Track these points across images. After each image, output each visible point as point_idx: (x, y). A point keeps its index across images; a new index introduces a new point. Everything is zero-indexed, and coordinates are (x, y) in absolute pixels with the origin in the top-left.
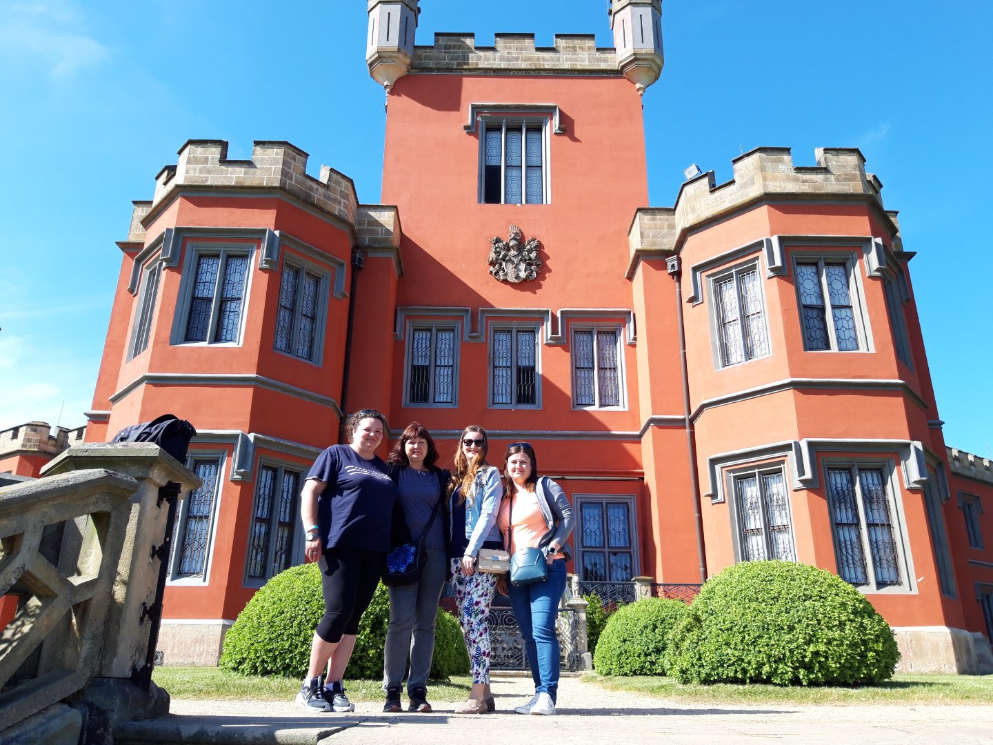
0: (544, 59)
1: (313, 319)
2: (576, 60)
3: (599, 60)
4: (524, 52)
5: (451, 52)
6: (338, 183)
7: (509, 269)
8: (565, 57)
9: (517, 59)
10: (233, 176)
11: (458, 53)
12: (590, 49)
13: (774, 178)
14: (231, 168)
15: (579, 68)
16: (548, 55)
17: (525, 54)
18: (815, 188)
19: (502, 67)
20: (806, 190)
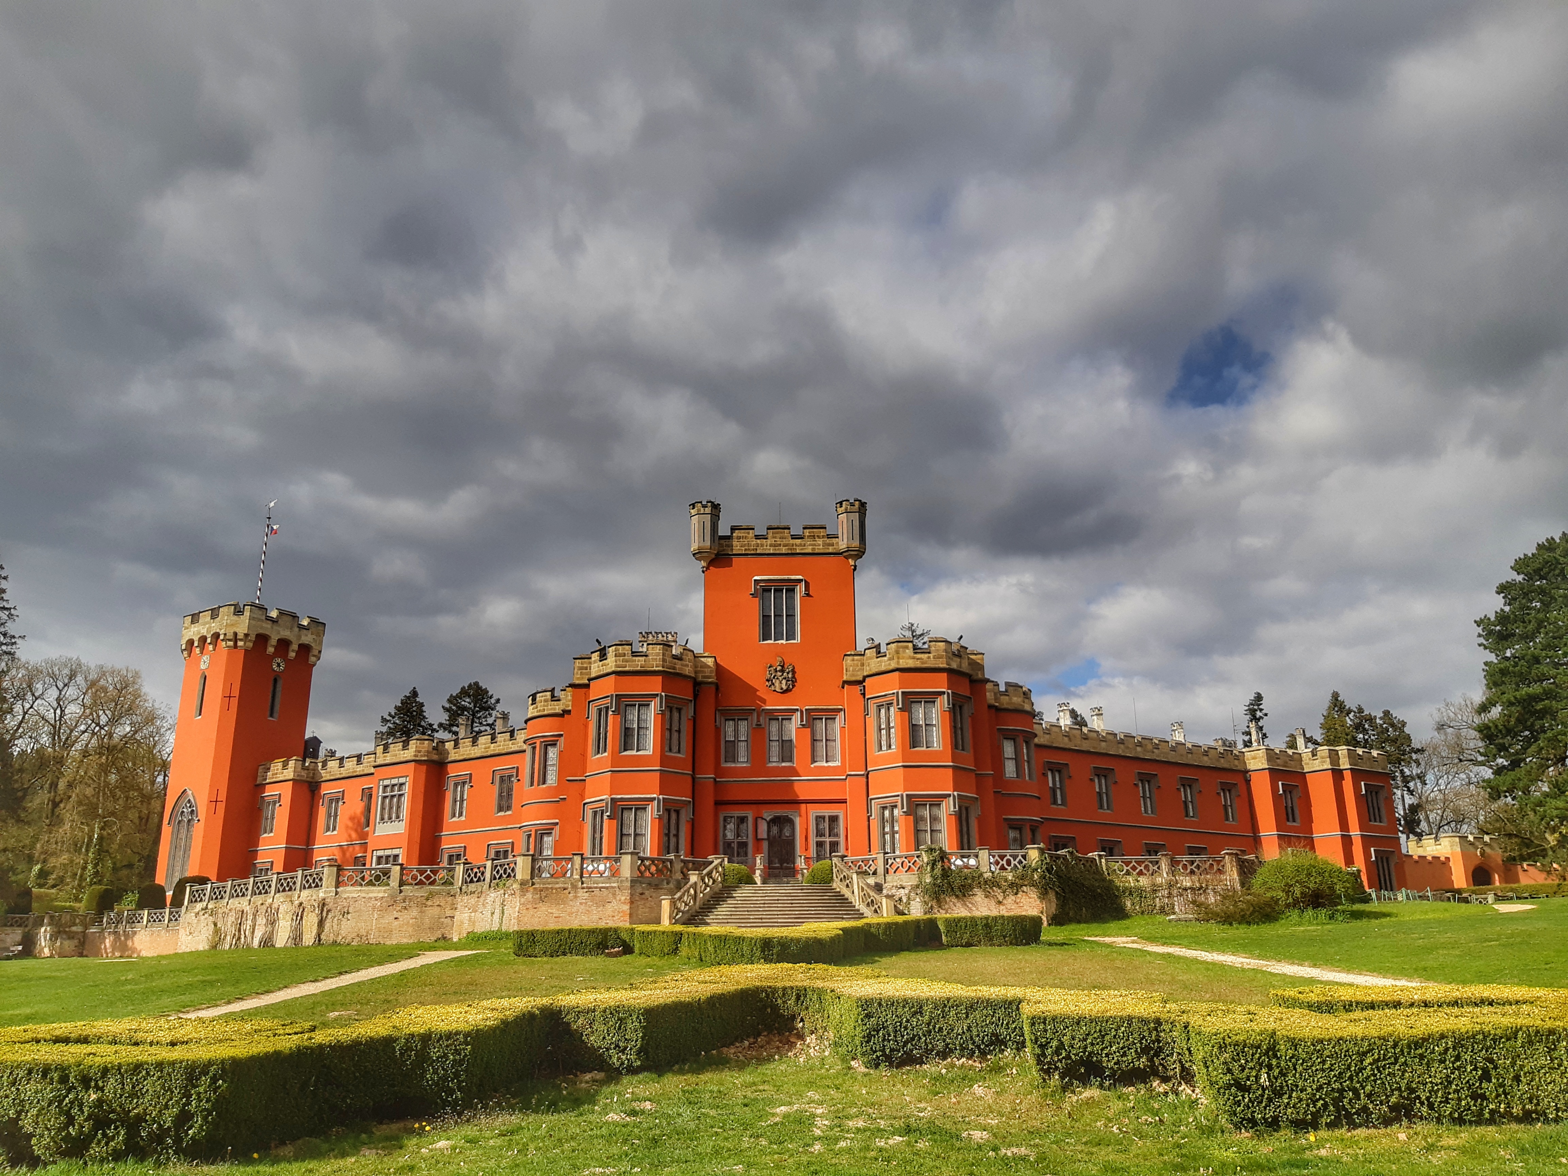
0: (796, 545)
1: (679, 731)
2: (815, 545)
3: (829, 545)
5: (740, 542)
6: (687, 655)
7: (777, 684)
8: (809, 542)
9: (780, 545)
10: (639, 663)
11: (745, 542)
12: (823, 537)
13: (903, 658)
14: (637, 658)
15: (817, 551)
16: (798, 541)
17: (785, 541)
18: (923, 663)
19: (772, 552)
20: (918, 664)
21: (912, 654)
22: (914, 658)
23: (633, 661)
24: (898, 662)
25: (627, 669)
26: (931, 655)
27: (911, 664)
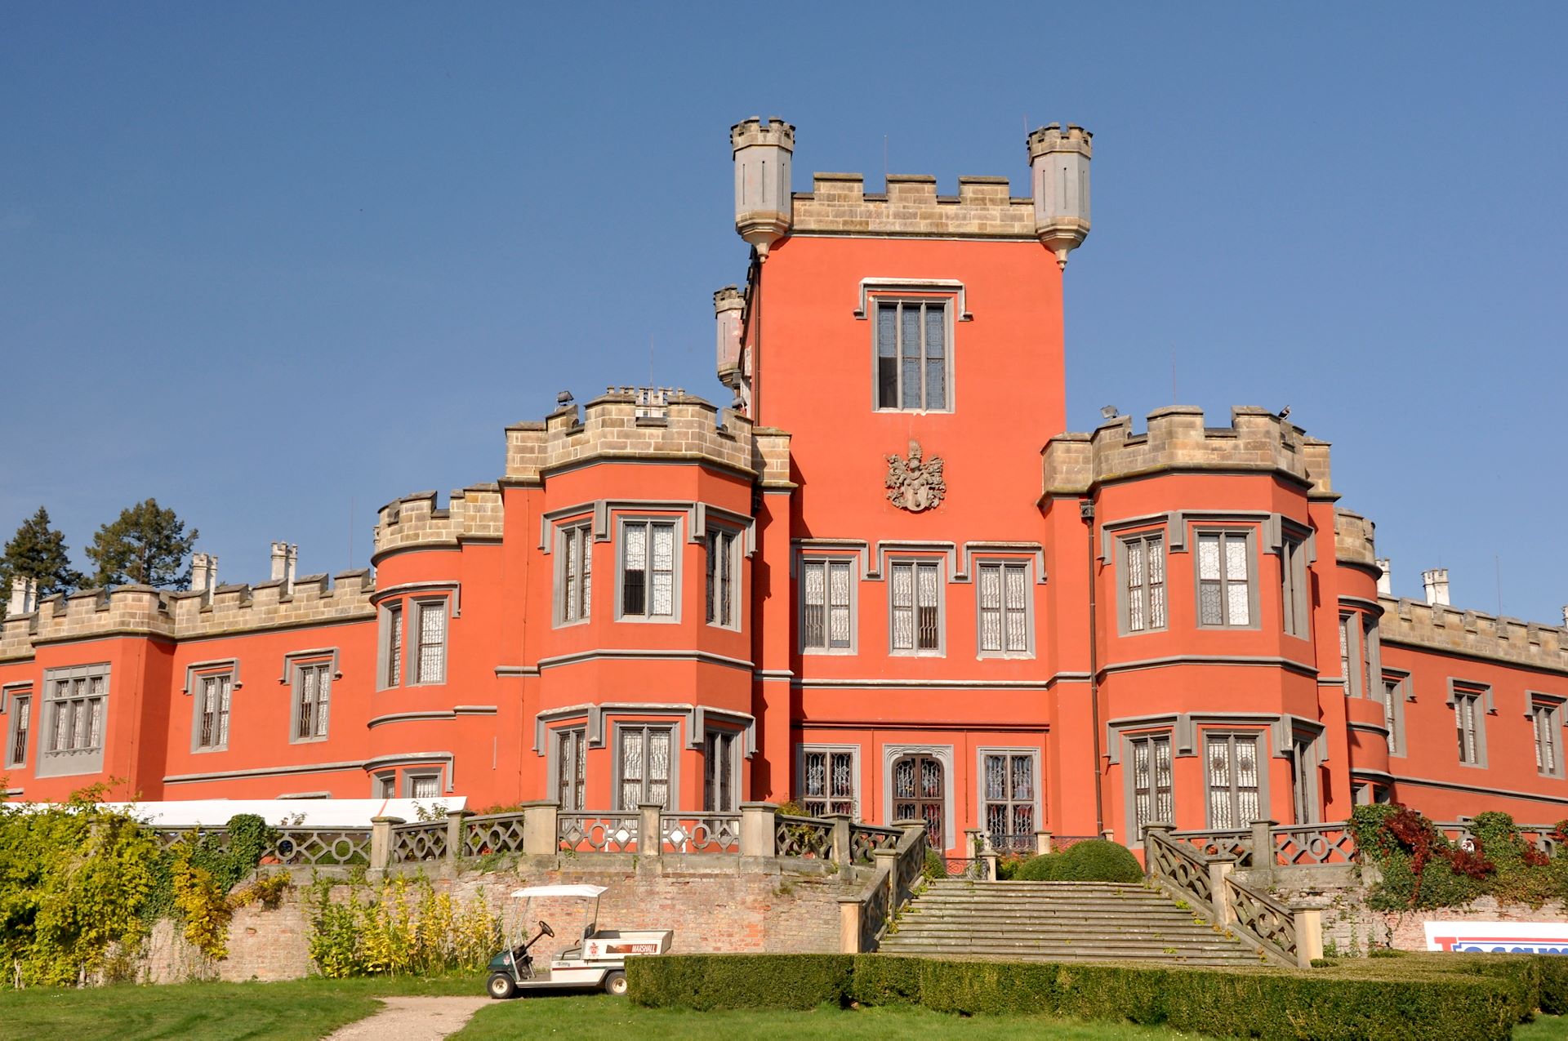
0: (947, 217)
2: (986, 218)
3: (1014, 218)
4: (923, 206)
5: (835, 206)
7: (909, 494)
8: (973, 213)
9: (915, 215)
10: (650, 440)
11: (844, 206)
12: (1002, 201)
13: (1185, 446)
14: (648, 431)
15: (989, 230)
16: (951, 209)
17: (924, 208)
18: (1223, 457)
19: (897, 228)
20: (1214, 460)
21: (1202, 440)
22: (1206, 447)
23: (640, 436)
24: (1172, 456)
25: (629, 451)
26: (1241, 442)
27: (1199, 458)
